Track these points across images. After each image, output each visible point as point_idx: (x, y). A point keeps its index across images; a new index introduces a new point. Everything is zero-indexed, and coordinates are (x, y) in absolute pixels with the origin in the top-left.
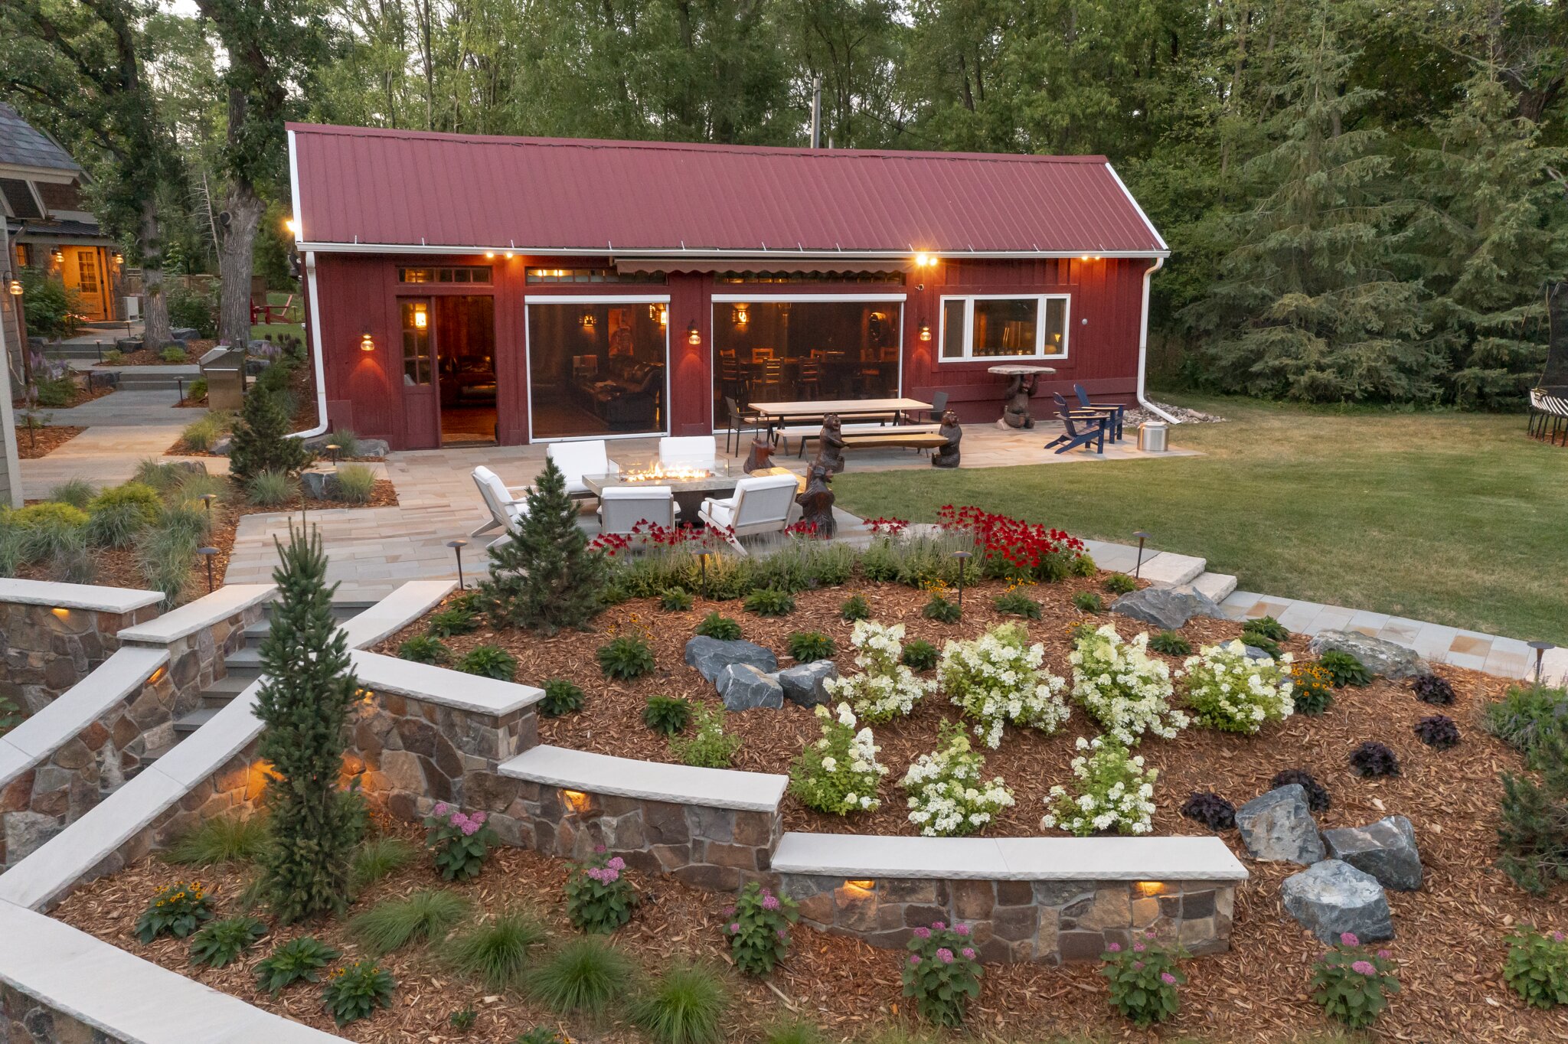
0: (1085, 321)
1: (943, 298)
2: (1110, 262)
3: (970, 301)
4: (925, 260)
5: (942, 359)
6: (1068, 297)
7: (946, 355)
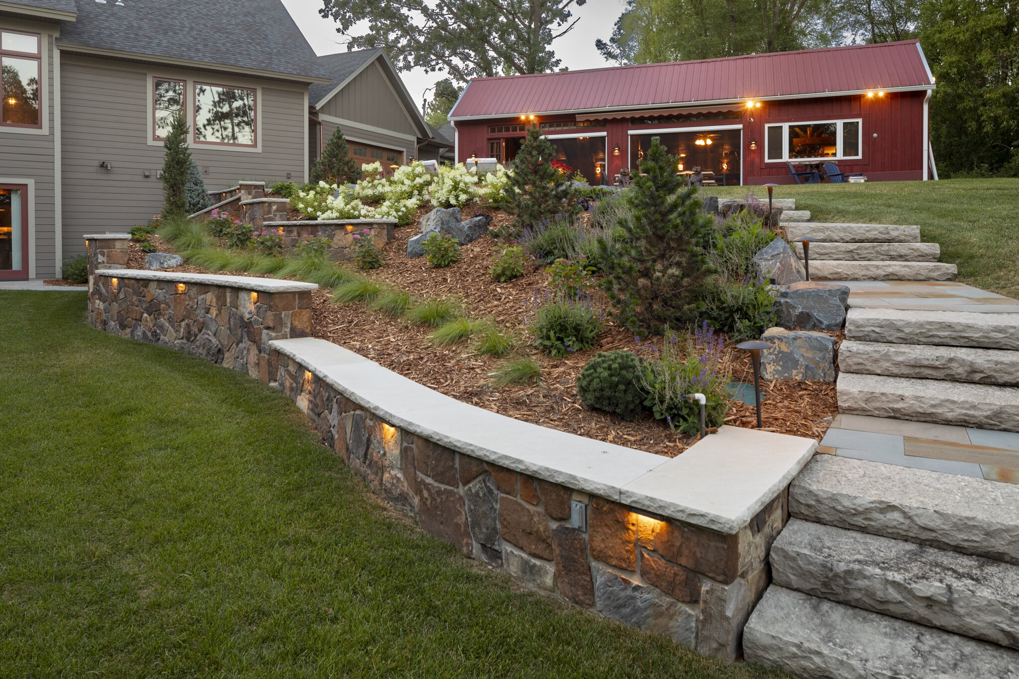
0: (875, 135)
1: (767, 126)
2: (894, 96)
3: (786, 127)
4: (752, 104)
5: (767, 160)
6: (860, 121)
7: (769, 158)
